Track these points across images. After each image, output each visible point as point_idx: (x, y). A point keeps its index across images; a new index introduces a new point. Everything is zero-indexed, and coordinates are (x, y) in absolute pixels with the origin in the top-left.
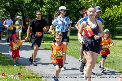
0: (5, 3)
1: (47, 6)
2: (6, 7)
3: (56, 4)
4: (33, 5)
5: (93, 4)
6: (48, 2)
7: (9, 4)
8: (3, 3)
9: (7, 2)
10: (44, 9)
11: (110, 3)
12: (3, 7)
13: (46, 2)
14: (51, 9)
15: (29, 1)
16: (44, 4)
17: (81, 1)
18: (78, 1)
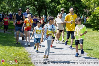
0: (34, 2)
1: (62, 5)
2: (35, 6)
3: (69, 4)
4: (52, 4)
6: (63, 2)
7: (36, 3)
8: (32, 3)
9: (35, 2)
12: (32, 5)
13: (61, 2)
15: (49, 1)
16: (60, 4)
17: (85, 2)
18: (83, 2)
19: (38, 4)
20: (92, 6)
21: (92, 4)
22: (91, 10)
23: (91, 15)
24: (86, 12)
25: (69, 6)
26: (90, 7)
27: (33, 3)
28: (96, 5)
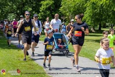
2: (17, 13)
3: (47, 12)
4: (33, 13)
5: (69, 13)
6: (42, 10)
7: (19, 11)
10: (40, 15)
11: (79, 13)
12: (15, 13)
13: (41, 11)
14: (44, 15)
15: (31, 10)
16: (40, 12)
17: (62, 11)
18: (60, 11)
19: (20, 12)
20: (68, 14)
21: (68, 12)
22: (66, 17)
23: (67, 22)
24: (63, 19)
25: (48, 14)
26: (66, 15)
27: (16, 11)
28: (71, 13)
